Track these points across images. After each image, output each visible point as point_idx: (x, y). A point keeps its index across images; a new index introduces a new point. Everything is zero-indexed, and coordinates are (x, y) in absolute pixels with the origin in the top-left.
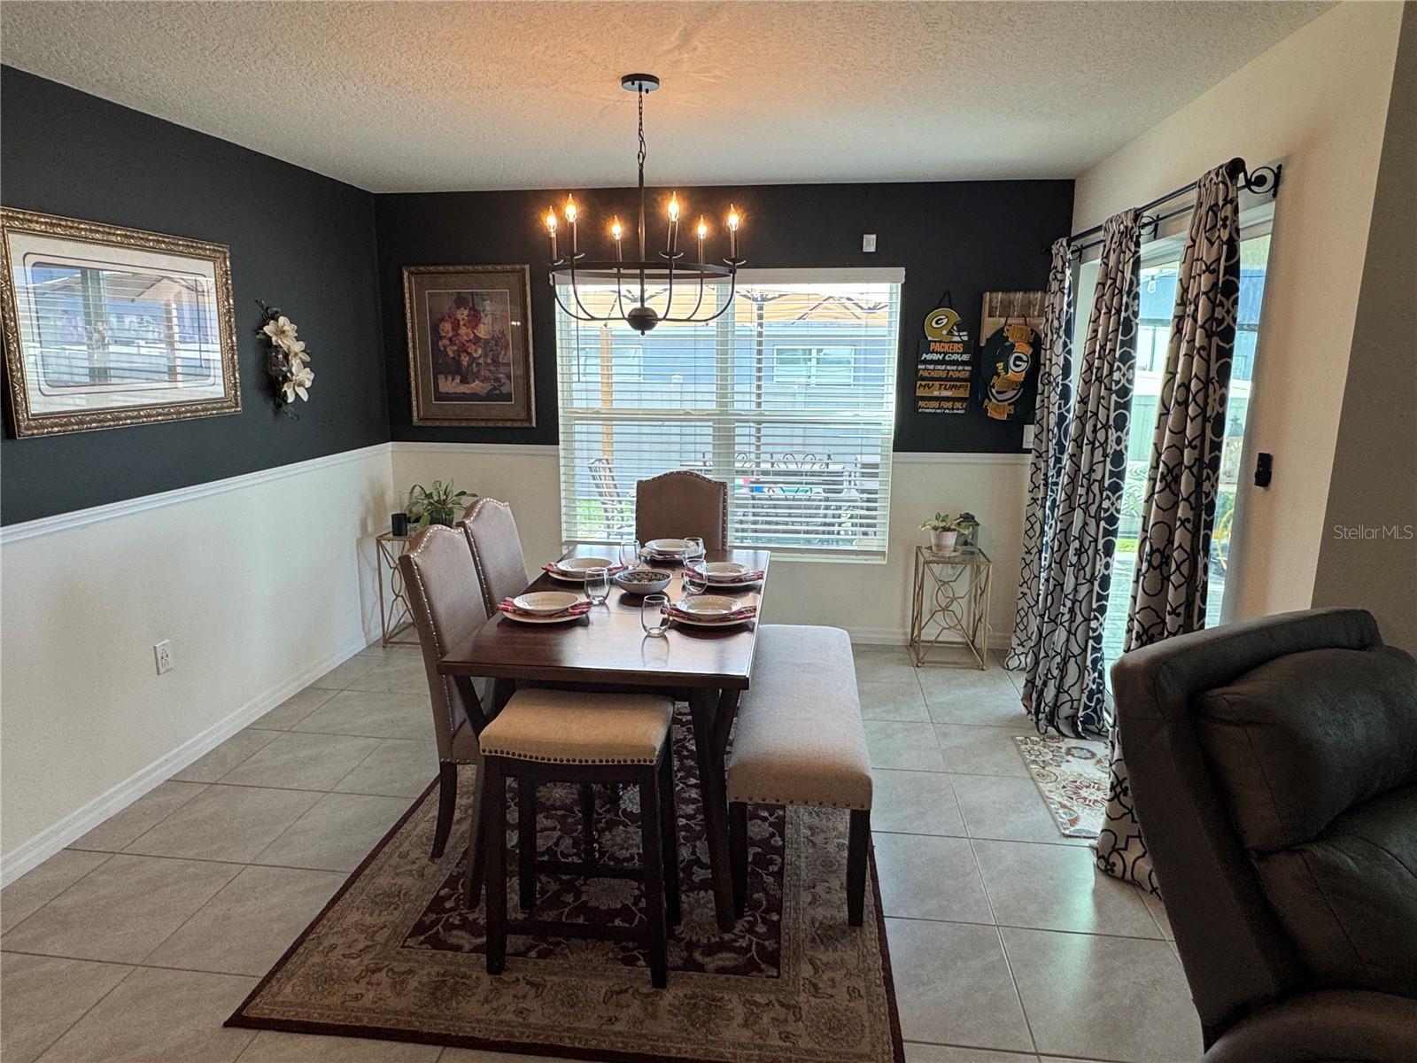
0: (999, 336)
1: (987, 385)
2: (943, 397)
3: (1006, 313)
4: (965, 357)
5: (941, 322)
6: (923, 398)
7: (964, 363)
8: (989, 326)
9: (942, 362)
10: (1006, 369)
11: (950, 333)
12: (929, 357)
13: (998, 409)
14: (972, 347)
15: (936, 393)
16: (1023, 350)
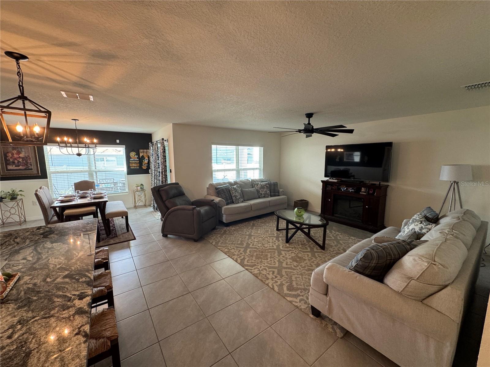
0: (143, 156)
1: (142, 164)
2: (134, 166)
3: (143, 152)
4: (138, 159)
5: (133, 154)
6: (131, 166)
7: (138, 160)
8: (141, 155)
9: (134, 160)
10: (144, 161)
11: (135, 156)
12: (131, 159)
13: (144, 167)
14: (139, 158)
15: (133, 165)
16: (147, 158)
